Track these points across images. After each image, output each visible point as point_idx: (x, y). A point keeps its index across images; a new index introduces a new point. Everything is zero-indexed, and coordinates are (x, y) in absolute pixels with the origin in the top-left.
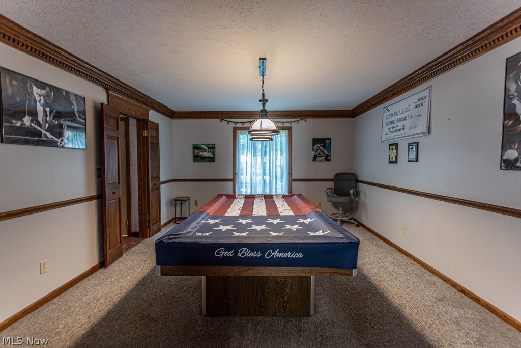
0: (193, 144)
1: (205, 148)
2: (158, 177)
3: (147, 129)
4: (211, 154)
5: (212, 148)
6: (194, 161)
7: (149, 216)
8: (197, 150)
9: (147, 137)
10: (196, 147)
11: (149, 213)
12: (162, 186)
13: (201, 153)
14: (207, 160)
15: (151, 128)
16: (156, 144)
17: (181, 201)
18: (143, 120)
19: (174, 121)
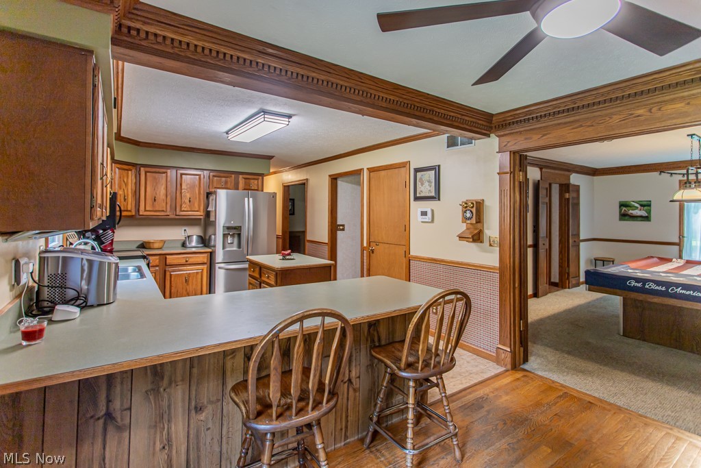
0: (620, 202)
1: (636, 205)
2: (578, 235)
3: (568, 192)
4: (644, 212)
5: (646, 205)
6: (620, 220)
7: (569, 270)
8: (624, 208)
9: (568, 199)
10: (622, 205)
11: (568, 266)
12: (582, 244)
13: (631, 211)
14: (639, 219)
15: (573, 191)
16: (577, 205)
17: (603, 261)
18: (565, 184)
19: (595, 177)
